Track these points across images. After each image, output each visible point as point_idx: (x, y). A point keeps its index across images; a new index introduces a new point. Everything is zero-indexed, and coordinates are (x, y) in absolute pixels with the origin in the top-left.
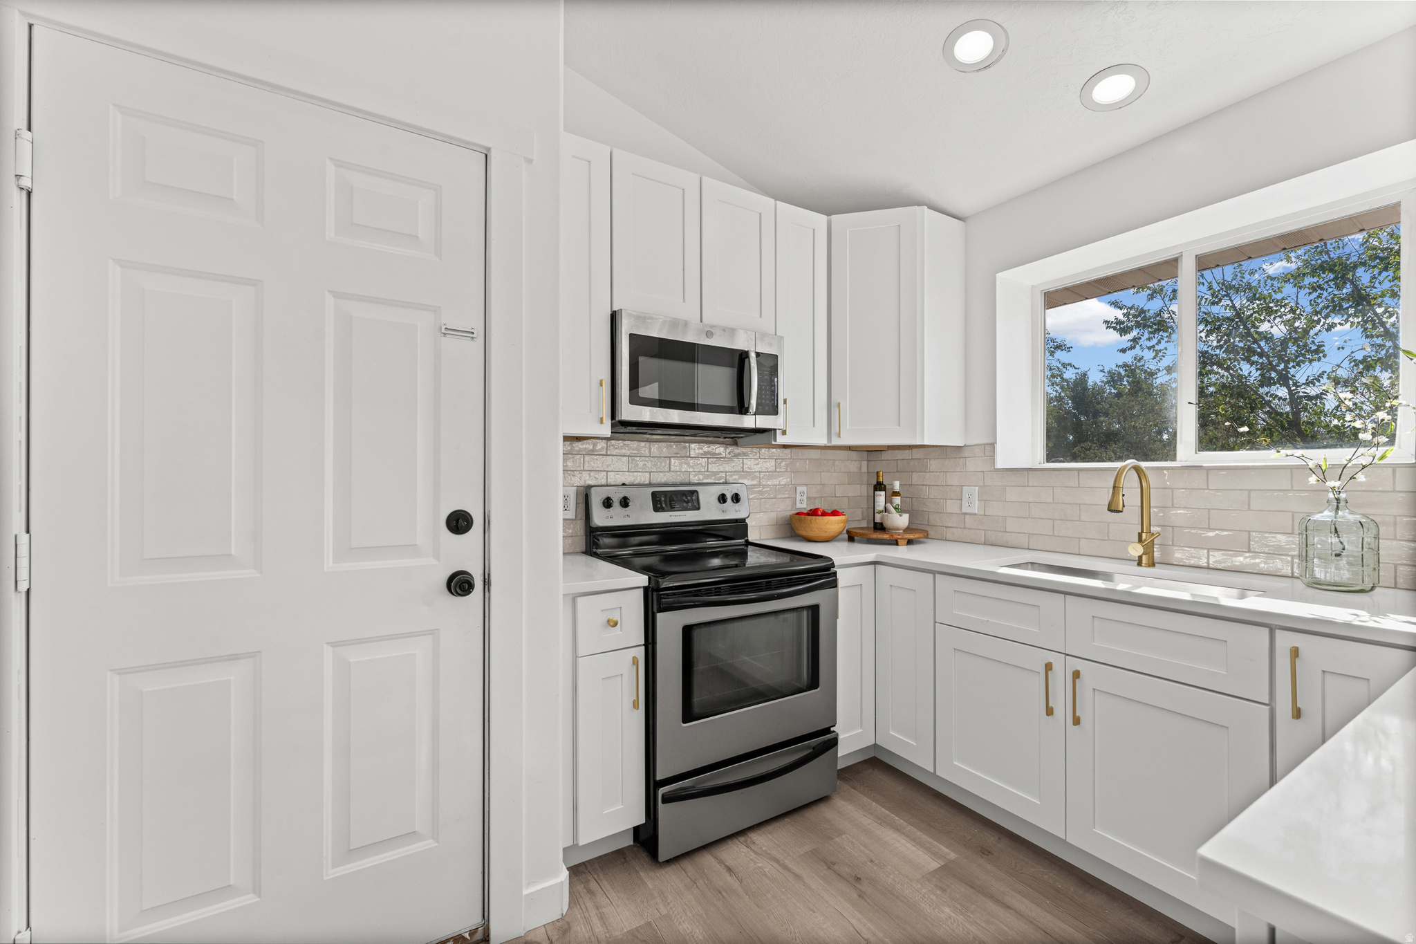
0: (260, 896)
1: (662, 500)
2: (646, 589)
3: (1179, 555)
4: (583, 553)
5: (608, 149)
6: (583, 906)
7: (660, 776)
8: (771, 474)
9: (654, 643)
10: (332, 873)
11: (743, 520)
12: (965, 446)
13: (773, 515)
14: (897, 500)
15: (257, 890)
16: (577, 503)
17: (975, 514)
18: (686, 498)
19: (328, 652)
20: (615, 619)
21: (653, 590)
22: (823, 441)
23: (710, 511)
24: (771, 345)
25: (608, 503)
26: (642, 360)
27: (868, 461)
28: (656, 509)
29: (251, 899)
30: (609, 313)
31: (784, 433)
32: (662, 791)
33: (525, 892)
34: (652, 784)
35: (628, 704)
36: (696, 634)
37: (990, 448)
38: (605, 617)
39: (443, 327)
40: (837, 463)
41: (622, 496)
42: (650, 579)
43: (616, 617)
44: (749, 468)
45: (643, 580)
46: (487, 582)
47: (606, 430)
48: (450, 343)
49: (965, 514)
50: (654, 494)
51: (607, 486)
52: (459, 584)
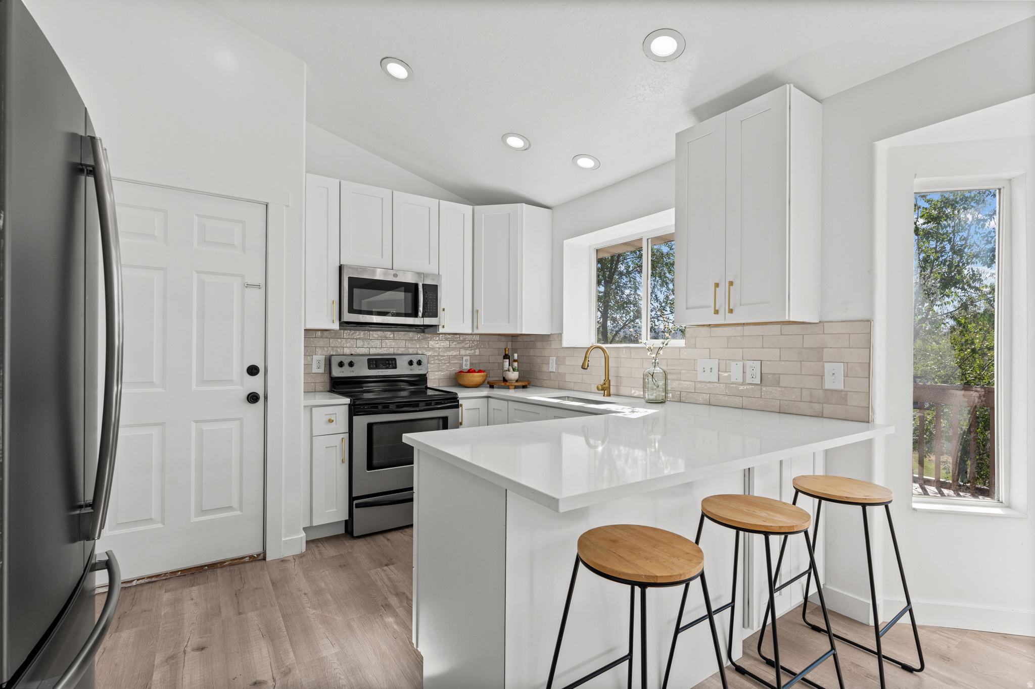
0: (164, 525)
1: (374, 363)
2: (350, 406)
3: (623, 391)
4: (329, 391)
5: (338, 181)
6: (313, 551)
7: (354, 495)
8: (449, 349)
9: (352, 432)
10: (194, 520)
11: (425, 375)
12: (551, 334)
13: (447, 373)
14: (516, 364)
15: (163, 522)
16: (325, 365)
17: (554, 372)
18: (389, 362)
19: (194, 424)
20: (332, 419)
21: (352, 405)
22: (470, 331)
23: (402, 369)
24: (433, 280)
25: (341, 364)
26: (355, 290)
27: (512, 342)
28: (369, 368)
29: (160, 525)
30: (338, 265)
31: (443, 327)
32: (355, 502)
33: (283, 540)
34: (351, 499)
35: (339, 461)
36: (375, 427)
37: (560, 335)
38: (328, 418)
39: (246, 284)
40: (491, 343)
41: (349, 361)
42: (351, 400)
43: (333, 418)
44: (431, 345)
45: (347, 400)
46: (266, 398)
47: (336, 326)
48: (249, 291)
49: (551, 372)
50: (369, 360)
51: (343, 355)
52: (253, 398)
